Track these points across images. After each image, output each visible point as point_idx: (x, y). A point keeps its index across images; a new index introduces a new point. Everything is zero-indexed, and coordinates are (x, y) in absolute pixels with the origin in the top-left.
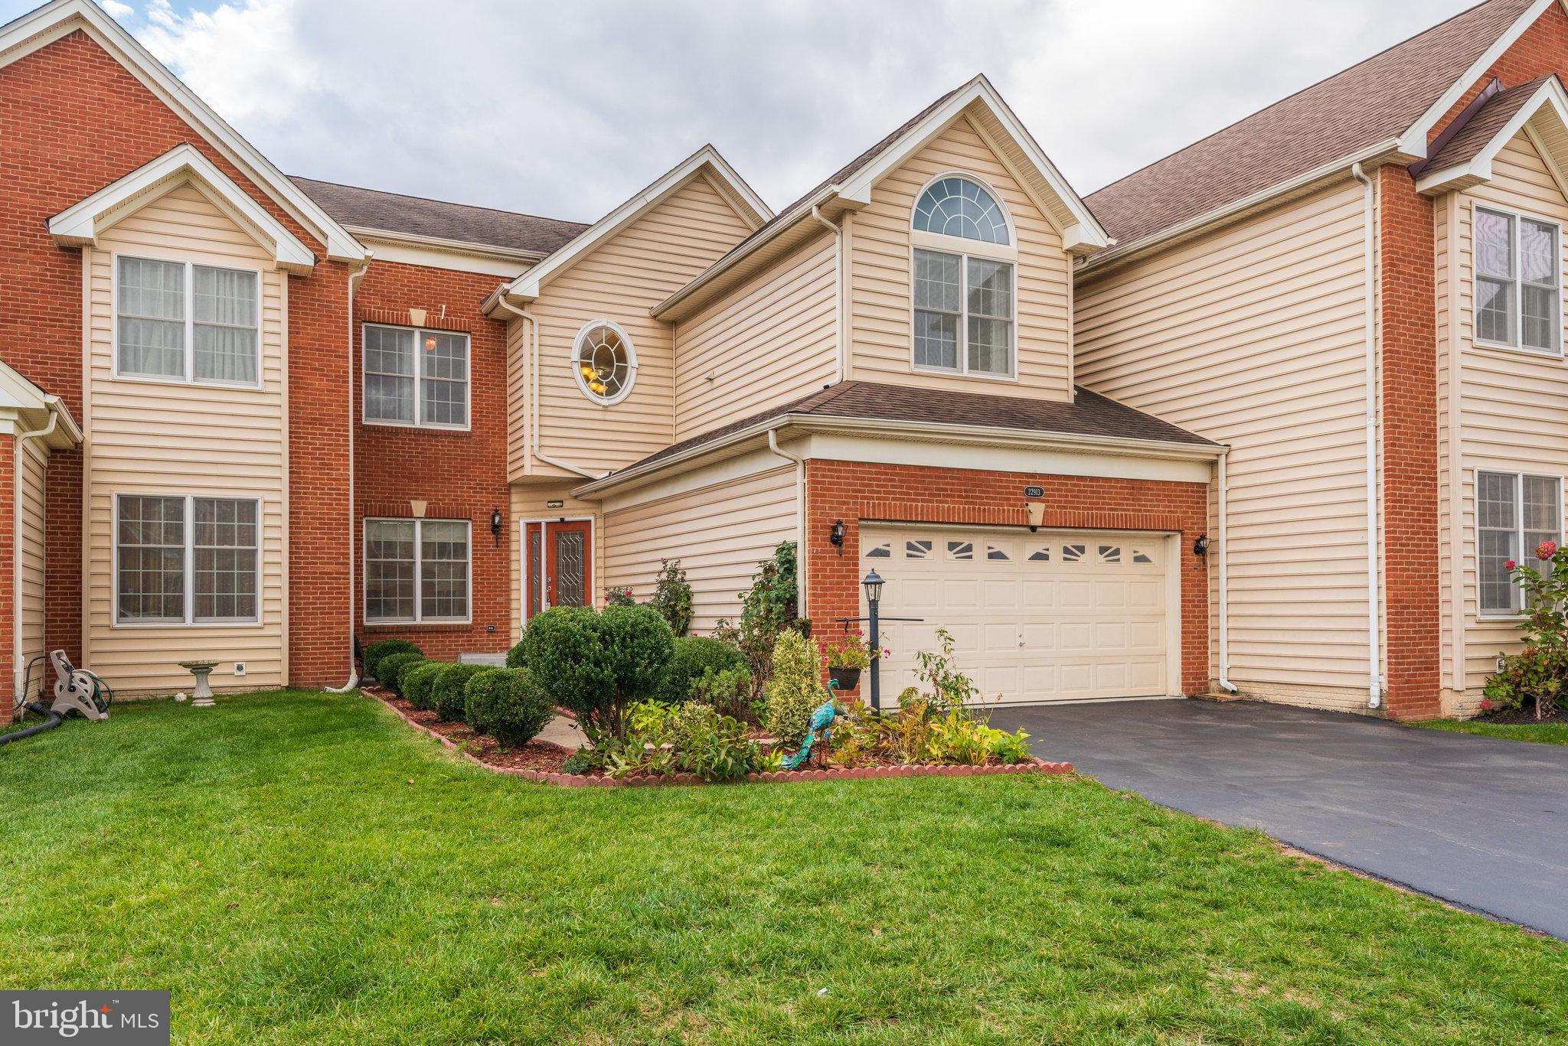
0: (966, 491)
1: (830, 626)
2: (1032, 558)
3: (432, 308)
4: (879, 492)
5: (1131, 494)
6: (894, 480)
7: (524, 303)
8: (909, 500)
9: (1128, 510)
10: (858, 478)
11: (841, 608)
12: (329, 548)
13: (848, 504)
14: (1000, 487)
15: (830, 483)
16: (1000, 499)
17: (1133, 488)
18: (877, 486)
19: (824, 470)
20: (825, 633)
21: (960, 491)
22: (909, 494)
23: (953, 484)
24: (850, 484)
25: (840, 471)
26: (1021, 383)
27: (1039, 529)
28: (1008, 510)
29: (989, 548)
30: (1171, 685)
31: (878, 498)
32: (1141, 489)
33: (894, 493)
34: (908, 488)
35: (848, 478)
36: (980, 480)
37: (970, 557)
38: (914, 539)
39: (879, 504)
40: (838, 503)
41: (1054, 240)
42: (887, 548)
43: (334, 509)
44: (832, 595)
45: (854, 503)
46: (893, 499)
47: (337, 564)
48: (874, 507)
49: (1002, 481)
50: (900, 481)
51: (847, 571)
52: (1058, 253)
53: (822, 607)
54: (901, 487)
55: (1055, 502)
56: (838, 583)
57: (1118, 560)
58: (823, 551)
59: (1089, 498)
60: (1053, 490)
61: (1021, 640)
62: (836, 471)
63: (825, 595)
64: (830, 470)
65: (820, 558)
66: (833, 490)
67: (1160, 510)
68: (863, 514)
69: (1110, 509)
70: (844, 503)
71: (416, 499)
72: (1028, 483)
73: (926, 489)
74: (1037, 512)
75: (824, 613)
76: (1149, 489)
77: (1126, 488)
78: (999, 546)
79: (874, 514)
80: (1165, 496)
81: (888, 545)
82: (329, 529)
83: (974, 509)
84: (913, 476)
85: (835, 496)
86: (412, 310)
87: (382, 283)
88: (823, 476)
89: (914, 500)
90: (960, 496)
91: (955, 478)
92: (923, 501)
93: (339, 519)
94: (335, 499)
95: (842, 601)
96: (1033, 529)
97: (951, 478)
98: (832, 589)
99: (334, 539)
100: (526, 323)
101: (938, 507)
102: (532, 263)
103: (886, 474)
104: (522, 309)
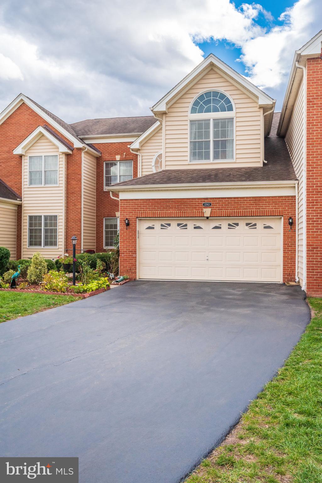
0: (177, 206)
1: (125, 252)
2: (214, 228)
3: (121, 154)
4: (144, 208)
5: (254, 203)
6: (149, 204)
7: (138, 150)
8: (155, 210)
9: (253, 209)
10: (136, 204)
11: (129, 246)
12: (76, 228)
13: (133, 212)
14: (192, 204)
15: (126, 207)
16: (192, 208)
17: (256, 200)
18: (143, 206)
19: (124, 203)
20: (124, 253)
21: (175, 206)
22: (156, 208)
23: (173, 204)
24: (134, 206)
25: (130, 202)
26: (237, 162)
27: (209, 218)
28: (195, 212)
29: (194, 225)
30: (279, 278)
31: (143, 210)
32: (260, 200)
33: (150, 208)
34: (155, 206)
35: (133, 204)
36: (183, 202)
37: (186, 228)
38: (163, 223)
39: (143, 212)
40: (129, 213)
41: (254, 105)
42: (153, 226)
43: (77, 217)
44: (127, 242)
45: (135, 212)
46: (149, 210)
47: (77, 232)
48: (141, 213)
49: (193, 202)
50: (151, 204)
51: (132, 234)
52: (257, 109)
53: (123, 246)
54: (152, 206)
55: (217, 207)
56: (128, 238)
57: (256, 228)
58: (123, 228)
59: (233, 205)
60: (216, 203)
61: (208, 258)
62: (128, 202)
63: (124, 242)
64: (126, 202)
65: (122, 230)
66: (127, 209)
67: (270, 208)
68: (137, 216)
69: (243, 209)
70: (131, 212)
71: (117, 212)
72: (205, 201)
73: (161, 206)
74: (207, 212)
75: (123, 248)
76: (264, 200)
77: (252, 200)
78: (198, 224)
79: (141, 216)
80: (273, 202)
81: (154, 225)
82: (76, 222)
83: (180, 212)
84: (157, 202)
85: (128, 211)
86: (116, 156)
87: (109, 149)
88: (124, 204)
89: (157, 210)
90: (175, 208)
91: (173, 202)
92: (160, 210)
93: (78, 219)
94: (77, 214)
95: (130, 244)
96: (207, 218)
97: (172, 202)
98: (127, 240)
99: (77, 225)
100: (138, 156)
101: (166, 212)
102: (139, 136)
103: (146, 202)
104: (137, 152)
